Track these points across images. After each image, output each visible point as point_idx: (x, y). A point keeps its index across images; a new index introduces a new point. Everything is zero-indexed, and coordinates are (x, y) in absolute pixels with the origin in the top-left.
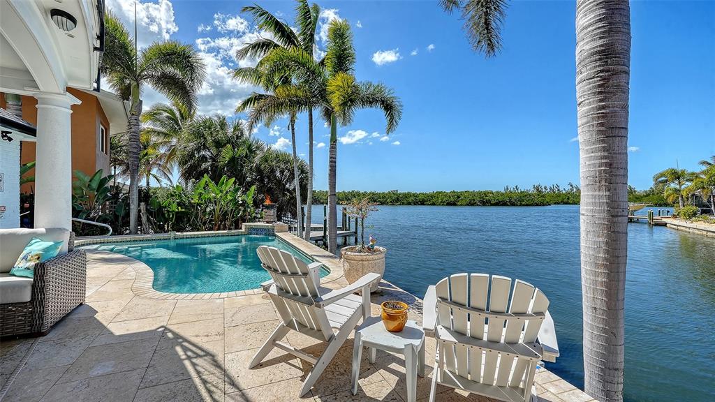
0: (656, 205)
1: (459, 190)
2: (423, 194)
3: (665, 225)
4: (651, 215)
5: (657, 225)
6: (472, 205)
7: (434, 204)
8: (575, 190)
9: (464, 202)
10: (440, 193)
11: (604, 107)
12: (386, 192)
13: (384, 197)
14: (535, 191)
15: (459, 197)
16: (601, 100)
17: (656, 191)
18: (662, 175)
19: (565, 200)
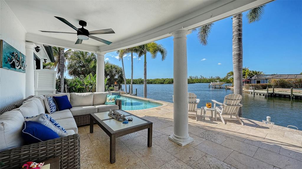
0: (227, 83)
1: (164, 78)
2: (151, 79)
3: (230, 89)
4: (226, 86)
5: (228, 89)
6: (169, 83)
7: (155, 83)
8: (202, 78)
9: (167, 83)
10: (158, 79)
11: (239, 65)
12: (137, 79)
13: (136, 81)
14: (190, 79)
15: (165, 81)
16: (238, 63)
17: (226, 78)
18: (229, 73)
19: (200, 82)
